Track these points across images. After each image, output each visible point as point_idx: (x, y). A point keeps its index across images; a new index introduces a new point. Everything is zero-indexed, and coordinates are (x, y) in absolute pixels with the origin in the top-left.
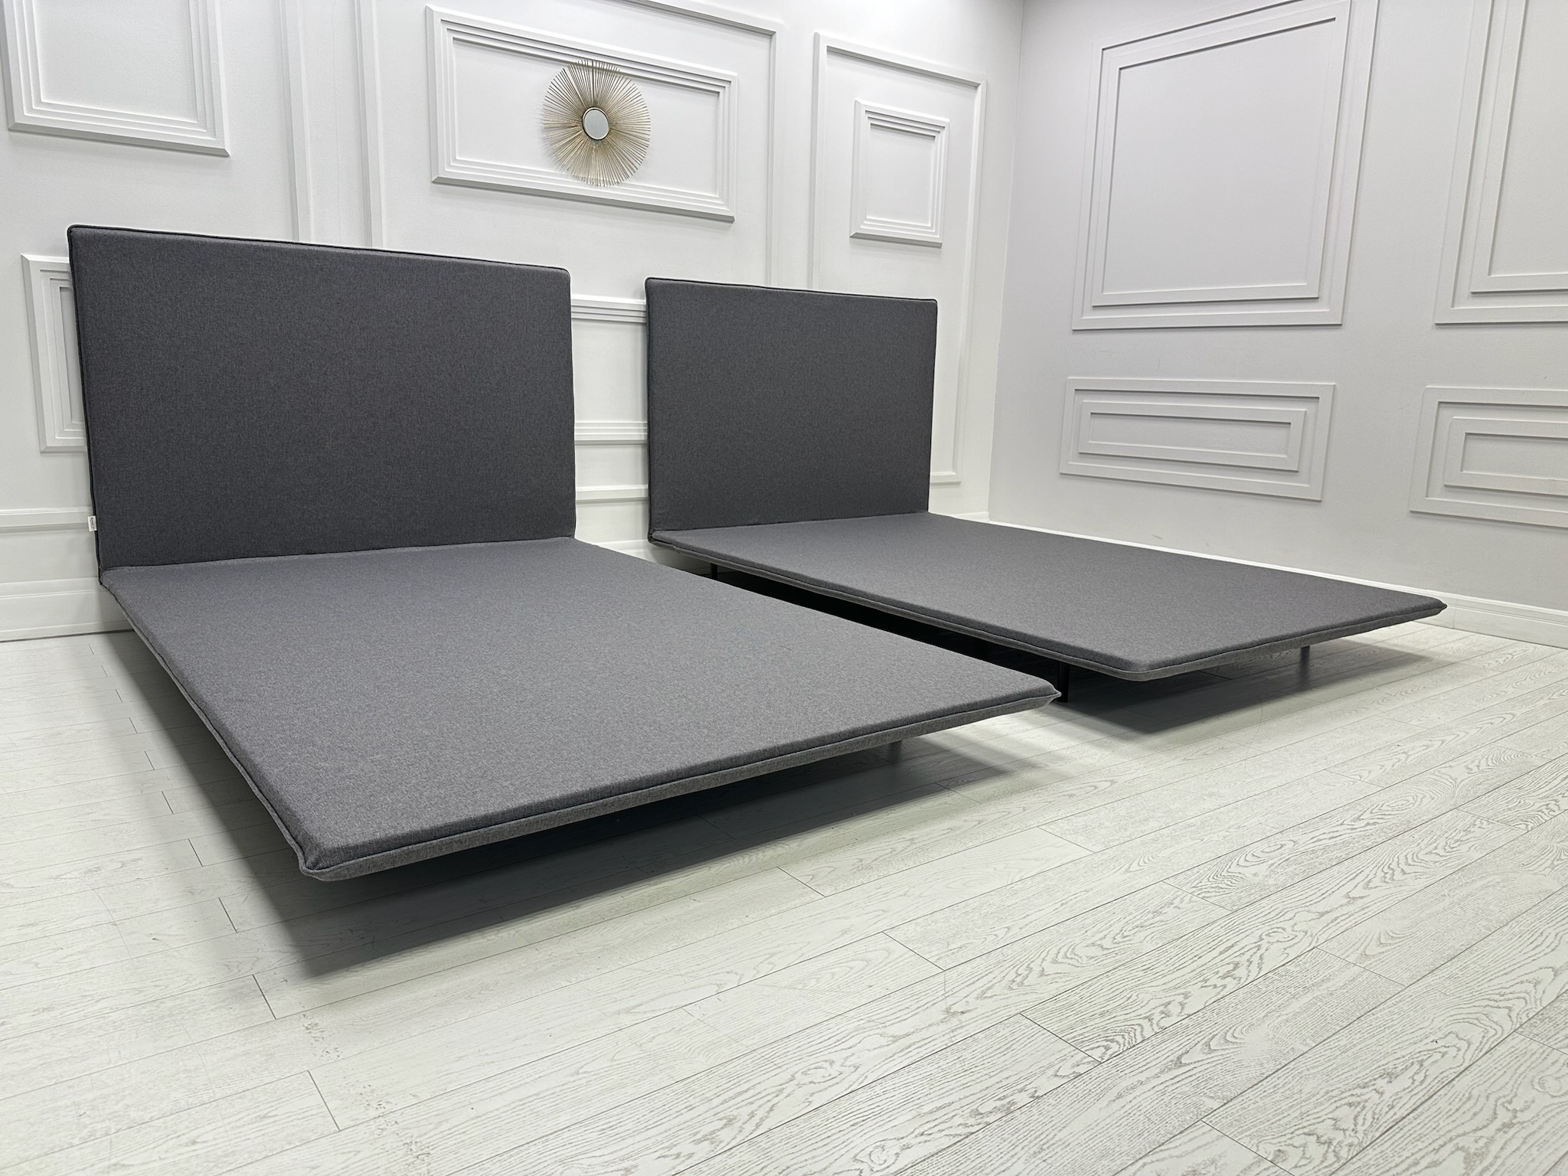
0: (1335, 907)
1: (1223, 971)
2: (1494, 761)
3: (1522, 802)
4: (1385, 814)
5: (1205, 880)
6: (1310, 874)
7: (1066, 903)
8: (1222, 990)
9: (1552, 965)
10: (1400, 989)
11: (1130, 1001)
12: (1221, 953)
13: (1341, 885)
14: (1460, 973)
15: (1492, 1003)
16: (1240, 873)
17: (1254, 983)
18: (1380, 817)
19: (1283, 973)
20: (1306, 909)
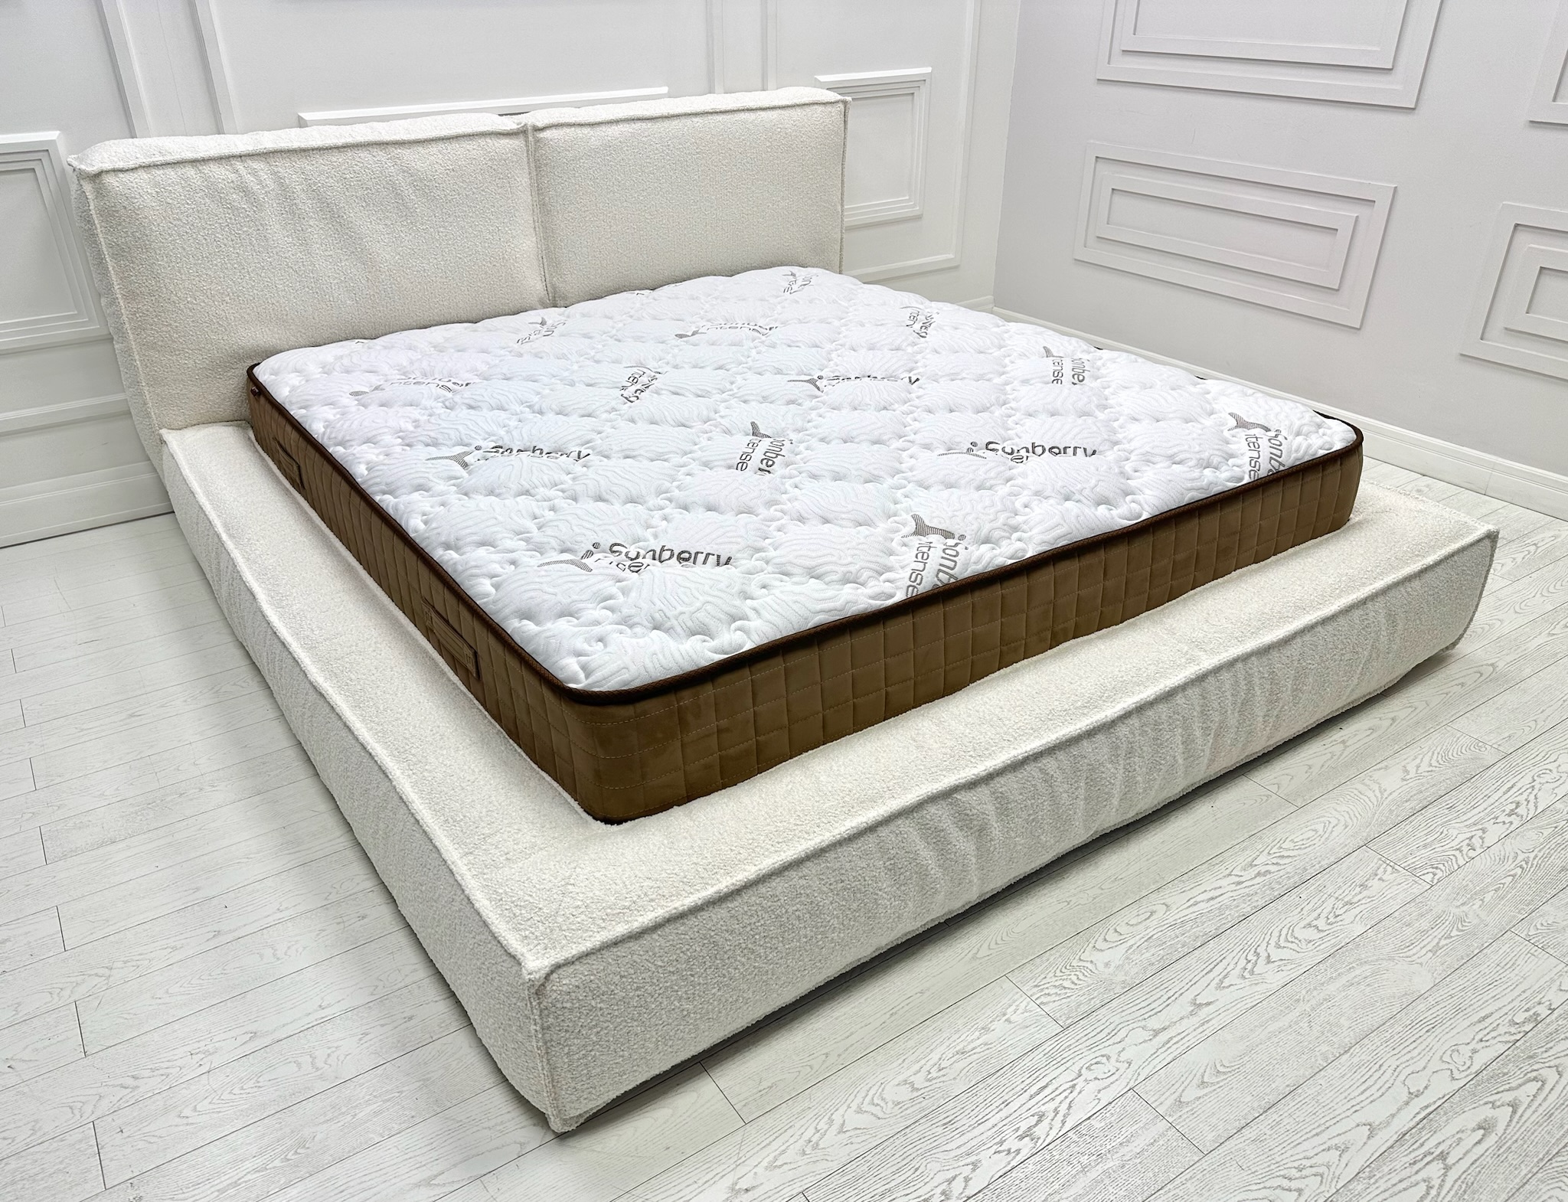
0: (1174, 1020)
1: (1024, 1126)
2: (1440, 757)
3: (1445, 832)
4: (1283, 857)
5: (1051, 974)
6: (1168, 962)
7: (896, 1013)
8: (1014, 1157)
9: (1371, 1120)
10: (1197, 1159)
11: (917, 1173)
12: (1032, 1097)
13: (1192, 982)
14: (1269, 1132)
15: (1286, 1183)
16: (1092, 962)
17: (1050, 1147)
18: (1275, 861)
19: (1084, 1132)
20: (1143, 1023)
